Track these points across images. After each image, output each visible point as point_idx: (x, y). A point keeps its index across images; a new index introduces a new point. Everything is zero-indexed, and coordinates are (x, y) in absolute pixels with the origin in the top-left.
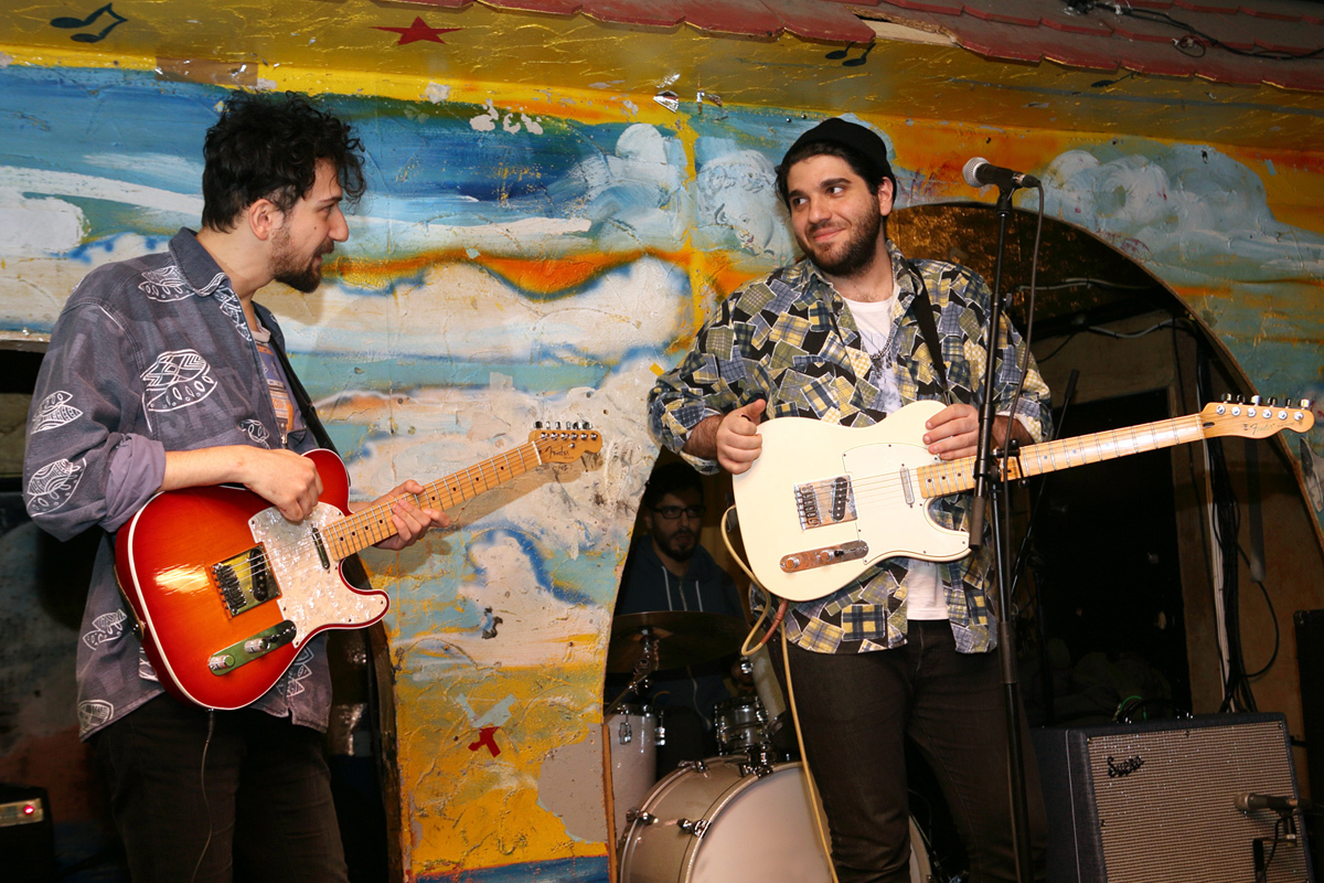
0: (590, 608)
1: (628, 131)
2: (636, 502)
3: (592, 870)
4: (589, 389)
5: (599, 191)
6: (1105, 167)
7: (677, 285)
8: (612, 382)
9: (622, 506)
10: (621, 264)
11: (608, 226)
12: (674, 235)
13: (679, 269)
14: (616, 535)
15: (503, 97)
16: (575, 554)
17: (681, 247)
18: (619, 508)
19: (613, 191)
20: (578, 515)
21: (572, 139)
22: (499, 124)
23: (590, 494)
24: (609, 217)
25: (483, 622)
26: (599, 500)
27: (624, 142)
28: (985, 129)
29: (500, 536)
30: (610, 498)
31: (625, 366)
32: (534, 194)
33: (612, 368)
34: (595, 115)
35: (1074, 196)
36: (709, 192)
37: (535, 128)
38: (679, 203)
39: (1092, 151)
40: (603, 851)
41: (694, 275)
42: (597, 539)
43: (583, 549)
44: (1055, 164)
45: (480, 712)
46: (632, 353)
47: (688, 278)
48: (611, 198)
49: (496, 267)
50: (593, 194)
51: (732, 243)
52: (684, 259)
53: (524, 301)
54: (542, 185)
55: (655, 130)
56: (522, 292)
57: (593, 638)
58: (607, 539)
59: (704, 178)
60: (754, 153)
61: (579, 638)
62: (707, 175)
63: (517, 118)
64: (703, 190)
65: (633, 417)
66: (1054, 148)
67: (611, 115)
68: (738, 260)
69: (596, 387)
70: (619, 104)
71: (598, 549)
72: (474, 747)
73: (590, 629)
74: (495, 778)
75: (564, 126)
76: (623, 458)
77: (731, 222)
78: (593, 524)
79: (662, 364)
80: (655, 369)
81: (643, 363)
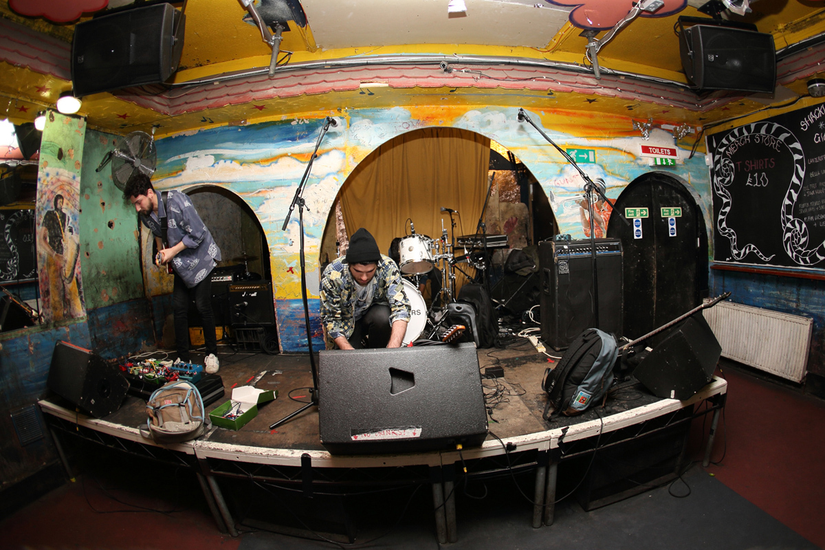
0: (315, 239)
2: (328, 212)
3: (317, 302)
4: (316, 184)
6: (484, 115)
7: (342, 156)
8: (322, 183)
9: (324, 213)
10: (326, 152)
11: (323, 144)
12: (341, 144)
13: (343, 152)
14: (322, 221)
15: (299, 116)
16: (312, 226)
17: (344, 146)
20: (313, 216)
21: (316, 123)
22: (298, 123)
23: (316, 211)
24: (324, 141)
25: (289, 242)
26: (318, 212)
29: (293, 221)
30: (321, 212)
31: (326, 178)
32: (305, 138)
33: (323, 179)
34: (322, 117)
35: (472, 123)
36: (353, 131)
37: (307, 122)
38: (344, 135)
39: (479, 111)
41: (347, 153)
42: (318, 221)
43: (314, 224)
44: (465, 115)
45: (289, 263)
46: (328, 174)
47: (345, 154)
49: (295, 156)
51: (359, 144)
52: (345, 149)
53: (301, 164)
54: (307, 135)
55: (339, 118)
56: (301, 162)
57: (317, 246)
58: (320, 222)
59: (352, 128)
60: (367, 120)
61: (313, 246)
63: (303, 120)
64: (351, 131)
65: (328, 190)
66: (465, 110)
68: (360, 148)
69: (319, 184)
70: (329, 113)
71: (318, 224)
72: (288, 271)
73: (316, 244)
74: (293, 279)
75: (314, 120)
76: (325, 202)
77: (359, 139)
78: (317, 218)
79: (336, 177)
80: (334, 178)
81: (331, 177)
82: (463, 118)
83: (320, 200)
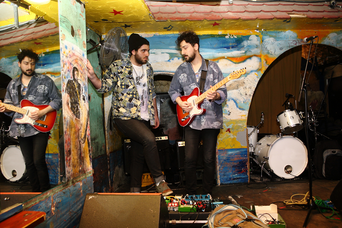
0: (245, 111)
1: (251, 36)
2: (252, 95)
3: (245, 150)
4: (244, 77)
5: (246, 46)
6: (339, 35)
7: (259, 60)
8: (248, 76)
9: (250, 95)
10: (250, 57)
11: (248, 52)
12: (259, 52)
13: (259, 58)
14: (249, 100)
15: (230, 33)
16: (242, 103)
17: (260, 54)
18: (249, 96)
19: (248, 46)
20: (243, 97)
21: (242, 38)
22: (230, 37)
23: (245, 93)
24: (248, 50)
25: (228, 113)
26: (246, 94)
27: (250, 38)
28: (315, 31)
29: (231, 100)
30: (248, 94)
31: (250, 73)
32: (235, 47)
33: (248, 74)
34: (245, 34)
35: (332, 41)
36: (264, 45)
37: (236, 37)
38: (259, 47)
39: (336, 33)
40: (246, 147)
41: (262, 58)
42: (246, 100)
43: (244, 102)
44: (328, 36)
45: (228, 126)
46: (252, 71)
47: (261, 59)
48: (248, 47)
49: (230, 59)
50: (245, 47)
51: (268, 53)
52: (260, 56)
53: (234, 64)
54: (237, 46)
55: (255, 36)
56: (234, 63)
57: (245, 115)
58: (247, 100)
59: (264, 43)
60: (272, 38)
61: (243, 115)
62: (264, 42)
63: (233, 36)
64: (263, 45)
65: (252, 81)
66: (328, 33)
67: (248, 34)
68: (269, 56)
69: (246, 77)
70: (249, 32)
71: (246, 102)
72: (227, 131)
73: (245, 114)
74: (230, 136)
75: (240, 36)
76: (250, 88)
77: (268, 50)
78: (245, 98)
79: (256, 73)
80: (255, 74)
81: (253, 73)
82: (327, 38)
83: (248, 87)
